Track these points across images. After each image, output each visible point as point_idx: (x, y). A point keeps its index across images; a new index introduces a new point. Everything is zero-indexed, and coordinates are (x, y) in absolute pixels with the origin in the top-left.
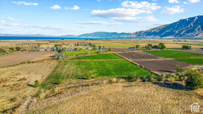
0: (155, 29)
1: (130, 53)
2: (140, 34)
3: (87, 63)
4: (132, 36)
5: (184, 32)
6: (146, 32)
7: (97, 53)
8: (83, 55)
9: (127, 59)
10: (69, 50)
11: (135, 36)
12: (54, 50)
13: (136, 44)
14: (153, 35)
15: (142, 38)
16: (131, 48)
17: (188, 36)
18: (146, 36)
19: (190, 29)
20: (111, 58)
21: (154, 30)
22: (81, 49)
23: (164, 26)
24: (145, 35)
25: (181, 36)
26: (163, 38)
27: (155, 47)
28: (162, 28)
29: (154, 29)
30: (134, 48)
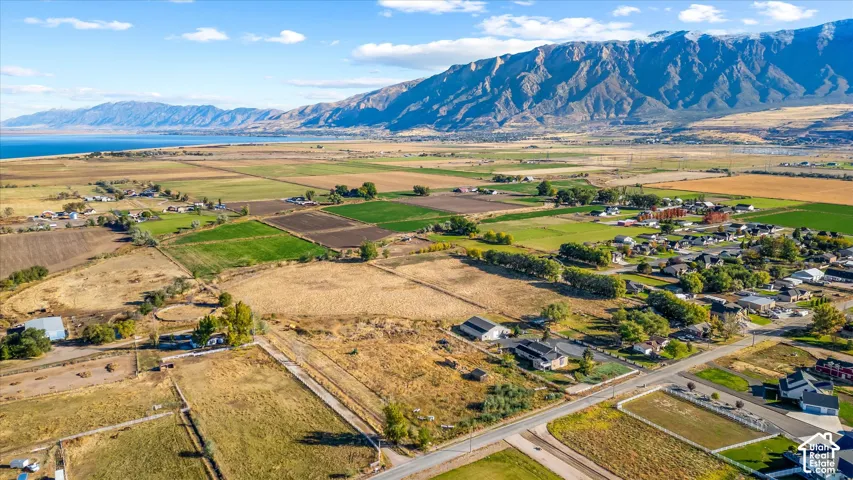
0: (371, 97)
1: (295, 216)
2: (315, 115)
4: (284, 125)
5: (463, 111)
6: (338, 110)
7: (219, 223)
9: (292, 232)
11: (299, 123)
13: (306, 189)
14: (368, 123)
15: (328, 134)
16: (294, 199)
17: (475, 128)
18: (339, 126)
19: (481, 100)
20: (260, 233)
21: (368, 100)
23: (400, 85)
25: (455, 126)
26: (401, 134)
27: (355, 193)
28: (396, 96)
29: (367, 97)
30: (303, 199)
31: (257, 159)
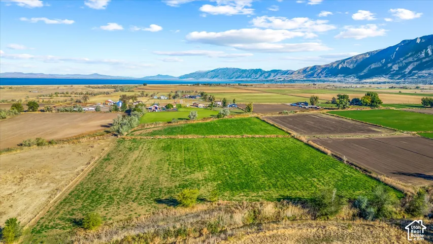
0: (346, 61)
1: (299, 116)
2: (312, 72)
3: (191, 144)
4: (294, 77)
5: (410, 67)
6: (325, 69)
7: (218, 117)
8: (182, 122)
9: (294, 133)
10: (153, 108)
11: (302, 76)
12: (116, 110)
13: (310, 95)
14: (343, 75)
15: (318, 81)
16: (298, 104)
17: (420, 77)
18: (326, 77)
19: (424, 60)
20: (253, 131)
21: (344, 63)
22: (180, 106)
23: (365, 54)
24: (324, 75)
25: (404, 76)
26: (364, 81)
27: (356, 102)
28: (362, 60)
29: (343, 61)
31: (276, 87)
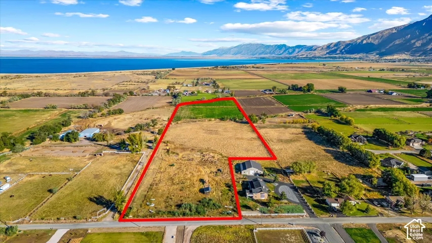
2: (335, 48)
4: (317, 53)
12: (168, 95)
14: (366, 52)
16: (265, 90)
18: (348, 53)
22: (199, 92)
23: (392, 29)
26: (385, 58)
27: (300, 89)
29: (368, 37)
30: (270, 90)
31: (282, 70)
